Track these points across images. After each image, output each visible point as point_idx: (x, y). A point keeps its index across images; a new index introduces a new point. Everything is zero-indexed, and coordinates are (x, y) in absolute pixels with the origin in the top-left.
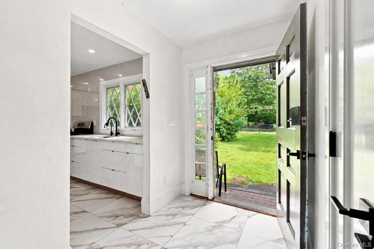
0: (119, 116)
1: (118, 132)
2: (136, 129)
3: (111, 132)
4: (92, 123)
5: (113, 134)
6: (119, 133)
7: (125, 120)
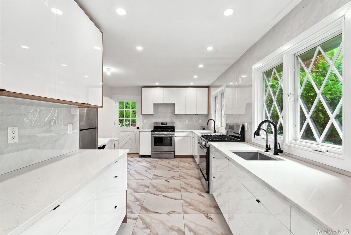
0: (282, 118)
1: (278, 148)
2: (323, 149)
3: (267, 146)
4: (243, 127)
5: (270, 149)
6: (281, 152)
7: (295, 126)
